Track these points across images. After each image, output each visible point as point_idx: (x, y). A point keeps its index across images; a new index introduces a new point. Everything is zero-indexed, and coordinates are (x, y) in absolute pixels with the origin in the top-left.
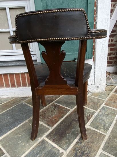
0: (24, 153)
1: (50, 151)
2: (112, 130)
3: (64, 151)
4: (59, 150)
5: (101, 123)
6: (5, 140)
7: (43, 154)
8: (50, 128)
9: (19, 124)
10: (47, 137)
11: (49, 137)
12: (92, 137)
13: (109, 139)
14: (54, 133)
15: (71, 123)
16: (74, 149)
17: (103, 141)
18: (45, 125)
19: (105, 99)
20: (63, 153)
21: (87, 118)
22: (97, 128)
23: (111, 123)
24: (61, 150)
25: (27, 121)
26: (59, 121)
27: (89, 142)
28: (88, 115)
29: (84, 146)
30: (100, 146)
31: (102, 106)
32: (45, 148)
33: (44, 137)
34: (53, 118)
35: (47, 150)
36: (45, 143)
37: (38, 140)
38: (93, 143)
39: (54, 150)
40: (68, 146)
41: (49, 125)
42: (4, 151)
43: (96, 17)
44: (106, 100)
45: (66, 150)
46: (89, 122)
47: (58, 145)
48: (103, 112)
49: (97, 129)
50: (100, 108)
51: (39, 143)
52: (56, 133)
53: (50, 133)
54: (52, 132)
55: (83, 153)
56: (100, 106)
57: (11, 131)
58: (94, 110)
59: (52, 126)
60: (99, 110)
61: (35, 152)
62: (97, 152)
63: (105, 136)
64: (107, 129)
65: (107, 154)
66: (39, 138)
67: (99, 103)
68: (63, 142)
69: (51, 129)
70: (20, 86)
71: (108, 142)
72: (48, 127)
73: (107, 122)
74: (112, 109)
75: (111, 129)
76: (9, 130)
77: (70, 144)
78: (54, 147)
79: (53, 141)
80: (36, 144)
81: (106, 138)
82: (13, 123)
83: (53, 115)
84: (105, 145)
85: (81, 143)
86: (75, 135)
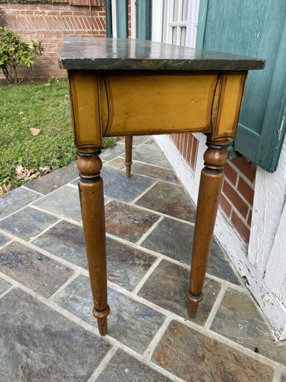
0: (42, 208)
1: (36, 228)
2: (59, 315)
4: (35, 236)
5: (86, 296)
7: (33, 222)
11: (62, 223)
12: (49, 275)
14: (69, 227)
16: (30, 251)
17: (35, 291)
19: (212, 328)
20: (28, 240)
22: (72, 286)
24: (33, 239)
27: (38, 270)
28: (117, 275)
29: (32, 263)
30: (25, 285)
32: (43, 222)
33: (64, 219)
34: (109, 221)
35: (39, 225)
36: (50, 221)
38: (36, 275)
39: (36, 231)
40: (37, 245)
42: (49, 194)
44: (206, 329)
45: (32, 243)
47: (44, 234)
49: (69, 285)
50: (150, 305)
51: (53, 216)
52: (69, 229)
53: (69, 223)
54: (73, 225)
55: (19, 261)
58: (138, 288)
60: (139, 299)
62: (15, 279)
68: (48, 239)
71: (28, 298)
74: (151, 337)
75: (65, 313)
77: (41, 246)
78: (41, 231)
79: (53, 229)
80: (52, 214)
81: (40, 298)
83: (115, 221)
84: (24, 292)
85: (41, 259)
86: (60, 253)
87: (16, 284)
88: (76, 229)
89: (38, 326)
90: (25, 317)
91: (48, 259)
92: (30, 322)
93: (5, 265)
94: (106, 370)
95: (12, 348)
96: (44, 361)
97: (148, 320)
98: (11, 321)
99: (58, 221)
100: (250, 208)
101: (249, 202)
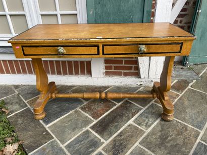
1: (93, 140)
2: (154, 128)
3: (104, 141)
4: (100, 140)
5: (145, 120)
6: (53, 127)
7: (86, 141)
8: (94, 120)
9: (66, 114)
10: (91, 128)
11: (92, 128)
13: (148, 135)
14: (98, 125)
15: (115, 117)
16: (114, 140)
17: (141, 136)
18: (90, 117)
20: (103, 143)
21: (132, 115)
22: (139, 124)
24: (102, 140)
25: (73, 111)
26: (104, 114)
27: (128, 136)
28: (134, 111)
29: (123, 139)
30: (138, 140)
31: (151, 103)
32: (88, 137)
33: (88, 128)
34: (98, 111)
35: (90, 139)
36: (88, 133)
37: (83, 130)
38: (131, 137)
39: (96, 139)
40: (109, 138)
41: (93, 118)
42: (54, 136)
43: (156, 3)
45: (106, 140)
46: (133, 118)
47: (100, 135)
48: (150, 110)
50: (148, 105)
51: (84, 132)
52: (100, 125)
53: (94, 125)
54: (96, 124)
55: (121, 144)
56: (149, 102)
58: (141, 107)
59: (96, 119)
60: (146, 107)
61: (80, 139)
62: (134, 144)
63: (145, 132)
64: (149, 126)
65: (142, 147)
66: (84, 129)
68: (106, 133)
69: (95, 122)
70: (66, 74)
71: (146, 138)
72: (93, 119)
73: (150, 120)
75: (153, 126)
76: (57, 119)
77: (111, 136)
78: (97, 137)
79: (97, 132)
80: (81, 133)
81: (145, 134)
83: (99, 108)
84: (142, 140)
85: (121, 136)
86: (117, 128)
87: (137, 144)
88: (101, 122)
89: (159, 134)
90: (155, 138)
92: (158, 136)
95: (170, 141)
96: (173, 131)
97: (155, 106)
98: (158, 142)
99: (90, 130)
100: (133, 66)
101: (134, 64)
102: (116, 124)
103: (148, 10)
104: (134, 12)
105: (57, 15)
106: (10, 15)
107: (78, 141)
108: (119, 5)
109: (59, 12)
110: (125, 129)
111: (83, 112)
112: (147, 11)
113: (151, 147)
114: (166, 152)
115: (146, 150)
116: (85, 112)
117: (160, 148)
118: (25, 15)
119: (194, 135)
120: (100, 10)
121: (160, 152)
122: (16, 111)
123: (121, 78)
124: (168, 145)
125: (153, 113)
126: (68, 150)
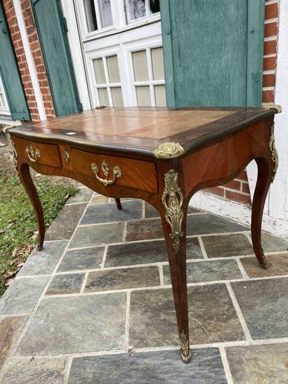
1: (95, 259)
4: (101, 263)
6: (82, 229)
9: (109, 222)
10: (110, 246)
11: (112, 247)
12: (144, 276)
13: (156, 290)
14: (119, 248)
15: (149, 250)
16: (111, 272)
17: (147, 287)
18: (125, 236)
20: (100, 267)
23: (195, 282)
24: (102, 265)
25: (117, 223)
26: (142, 240)
27: (132, 277)
29: (122, 276)
30: (135, 288)
32: (95, 253)
33: (107, 245)
34: (142, 233)
35: (94, 256)
36: (100, 250)
37: (100, 245)
38: (135, 280)
39: (98, 261)
40: (111, 266)
41: (127, 238)
42: (72, 237)
45: (105, 266)
47: (106, 259)
48: (214, 265)
49: (164, 274)
50: (220, 259)
51: (98, 247)
52: (121, 248)
53: (116, 246)
54: (120, 245)
55: (112, 279)
56: (229, 255)
57: (95, 224)
58: (205, 255)
59: (128, 241)
60: (212, 259)
61: (85, 252)
67: (235, 252)
68: (114, 260)
69: (124, 242)
71: (147, 291)
72: (124, 239)
73: (190, 277)
77: (116, 266)
78: (102, 258)
79: (109, 253)
81: (155, 288)
82: (106, 218)
83: (147, 231)
84: (141, 290)
85: (125, 272)
86: (134, 262)
87: (129, 291)
88: (126, 246)
90: (160, 300)
91: (132, 269)
93: (104, 286)
94: (235, 293)
97: (229, 265)
98: (154, 305)
99: (106, 248)
100: (242, 182)
101: (241, 179)
102: (141, 257)
103: (255, 72)
104: (231, 76)
105: (149, 86)
106: (111, 88)
107: (83, 252)
108: (207, 67)
109: (151, 82)
110: (142, 268)
111: (125, 228)
112: (253, 74)
113: (137, 304)
114: (147, 320)
115: (128, 303)
116: (127, 229)
117: (146, 311)
118: (120, 87)
119: (225, 334)
120: (181, 76)
121: (139, 315)
122: (77, 202)
123: (220, 201)
124: (163, 317)
125: (212, 271)
126: (65, 256)
